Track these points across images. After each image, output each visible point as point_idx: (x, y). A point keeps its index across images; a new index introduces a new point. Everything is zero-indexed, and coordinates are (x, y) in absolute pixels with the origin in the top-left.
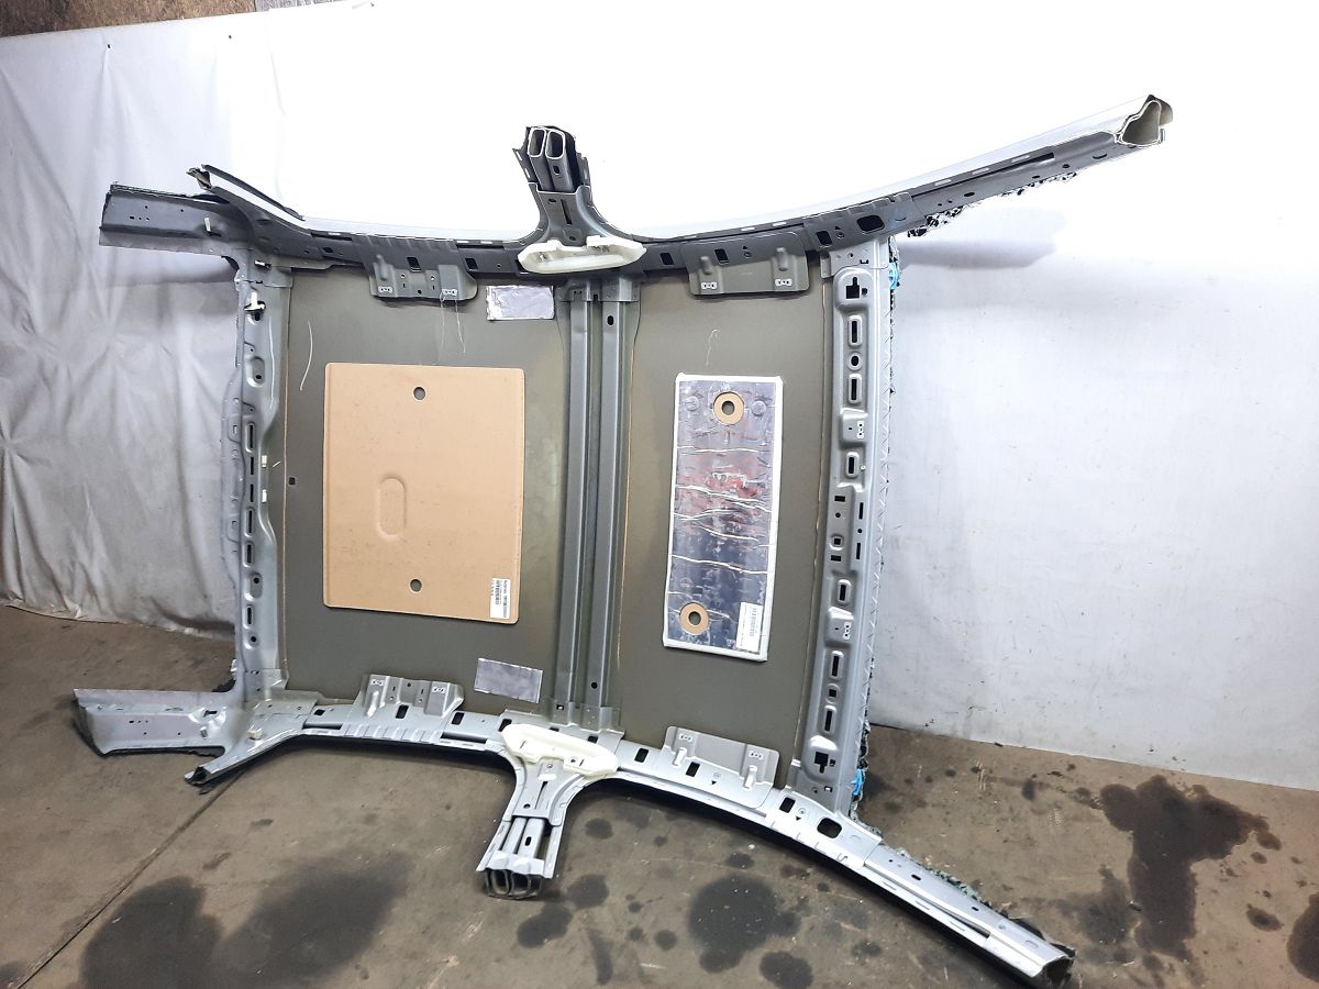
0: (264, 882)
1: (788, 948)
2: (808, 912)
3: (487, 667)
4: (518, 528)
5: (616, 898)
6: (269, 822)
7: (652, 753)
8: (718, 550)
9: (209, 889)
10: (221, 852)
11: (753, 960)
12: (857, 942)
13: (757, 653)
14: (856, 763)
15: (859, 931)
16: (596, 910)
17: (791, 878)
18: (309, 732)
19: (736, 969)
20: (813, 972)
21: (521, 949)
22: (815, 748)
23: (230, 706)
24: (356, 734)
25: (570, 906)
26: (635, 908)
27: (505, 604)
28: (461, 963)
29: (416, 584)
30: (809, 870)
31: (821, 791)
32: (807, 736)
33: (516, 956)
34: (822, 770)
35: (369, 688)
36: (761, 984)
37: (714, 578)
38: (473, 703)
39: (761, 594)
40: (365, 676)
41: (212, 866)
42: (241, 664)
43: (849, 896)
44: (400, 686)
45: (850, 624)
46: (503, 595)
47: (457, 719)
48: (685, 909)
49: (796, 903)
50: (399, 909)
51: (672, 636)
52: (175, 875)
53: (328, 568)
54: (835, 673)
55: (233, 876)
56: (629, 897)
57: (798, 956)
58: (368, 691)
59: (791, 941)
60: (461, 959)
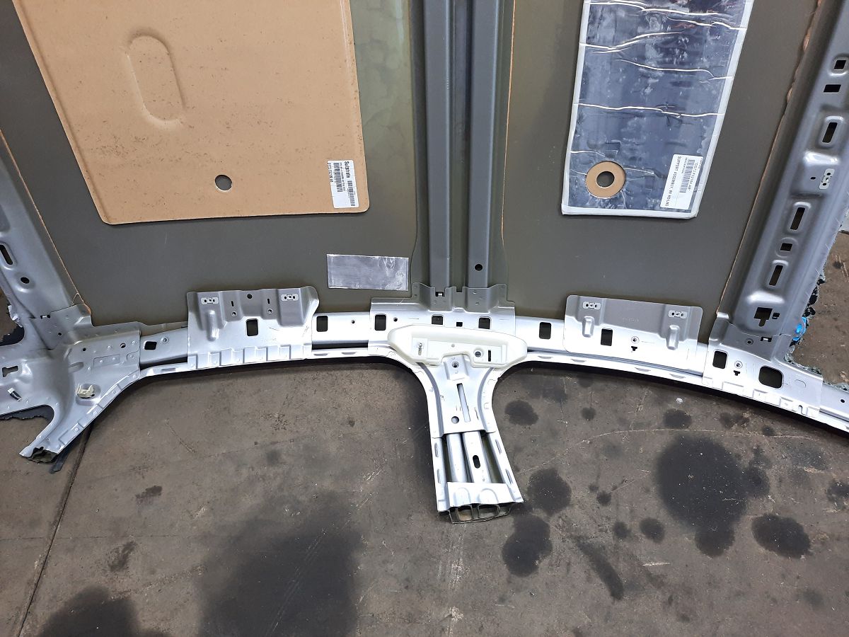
0: (194, 570)
1: (770, 510)
2: (769, 464)
3: (339, 263)
4: (353, 89)
5: (579, 493)
6: (156, 491)
7: (556, 327)
8: (648, 91)
9: (134, 597)
10: (121, 544)
11: (744, 529)
12: (827, 486)
13: (689, 211)
14: (803, 312)
15: (823, 472)
16: (567, 511)
17: (734, 428)
18: (151, 372)
19: (735, 544)
20: (806, 531)
21: (517, 580)
22: (756, 303)
23: (30, 356)
24: (209, 363)
25: (539, 514)
26: (604, 499)
27: (351, 190)
28: (465, 614)
29: (223, 181)
30: (746, 415)
31: (756, 343)
32: (744, 291)
33: (518, 590)
34: (762, 324)
35: (201, 308)
36: (766, 557)
37: (638, 128)
38: (333, 303)
39: (703, 143)
40: (190, 295)
41: (121, 564)
42: (20, 309)
43: (798, 436)
44: (239, 299)
45: (832, 171)
46: (346, 180)
47: (322, 325)
48: (653, 489)
49: (753, 456)
50: (364, 564)
51: (573, 202)
52: (80, 588)
53: (91, 178)
54: (795, 226)
55: (153, 572)
56: (593, 488)
57: (782, 515)
58: (202, 312)
59: (768, 501)
60: (463, 610)
